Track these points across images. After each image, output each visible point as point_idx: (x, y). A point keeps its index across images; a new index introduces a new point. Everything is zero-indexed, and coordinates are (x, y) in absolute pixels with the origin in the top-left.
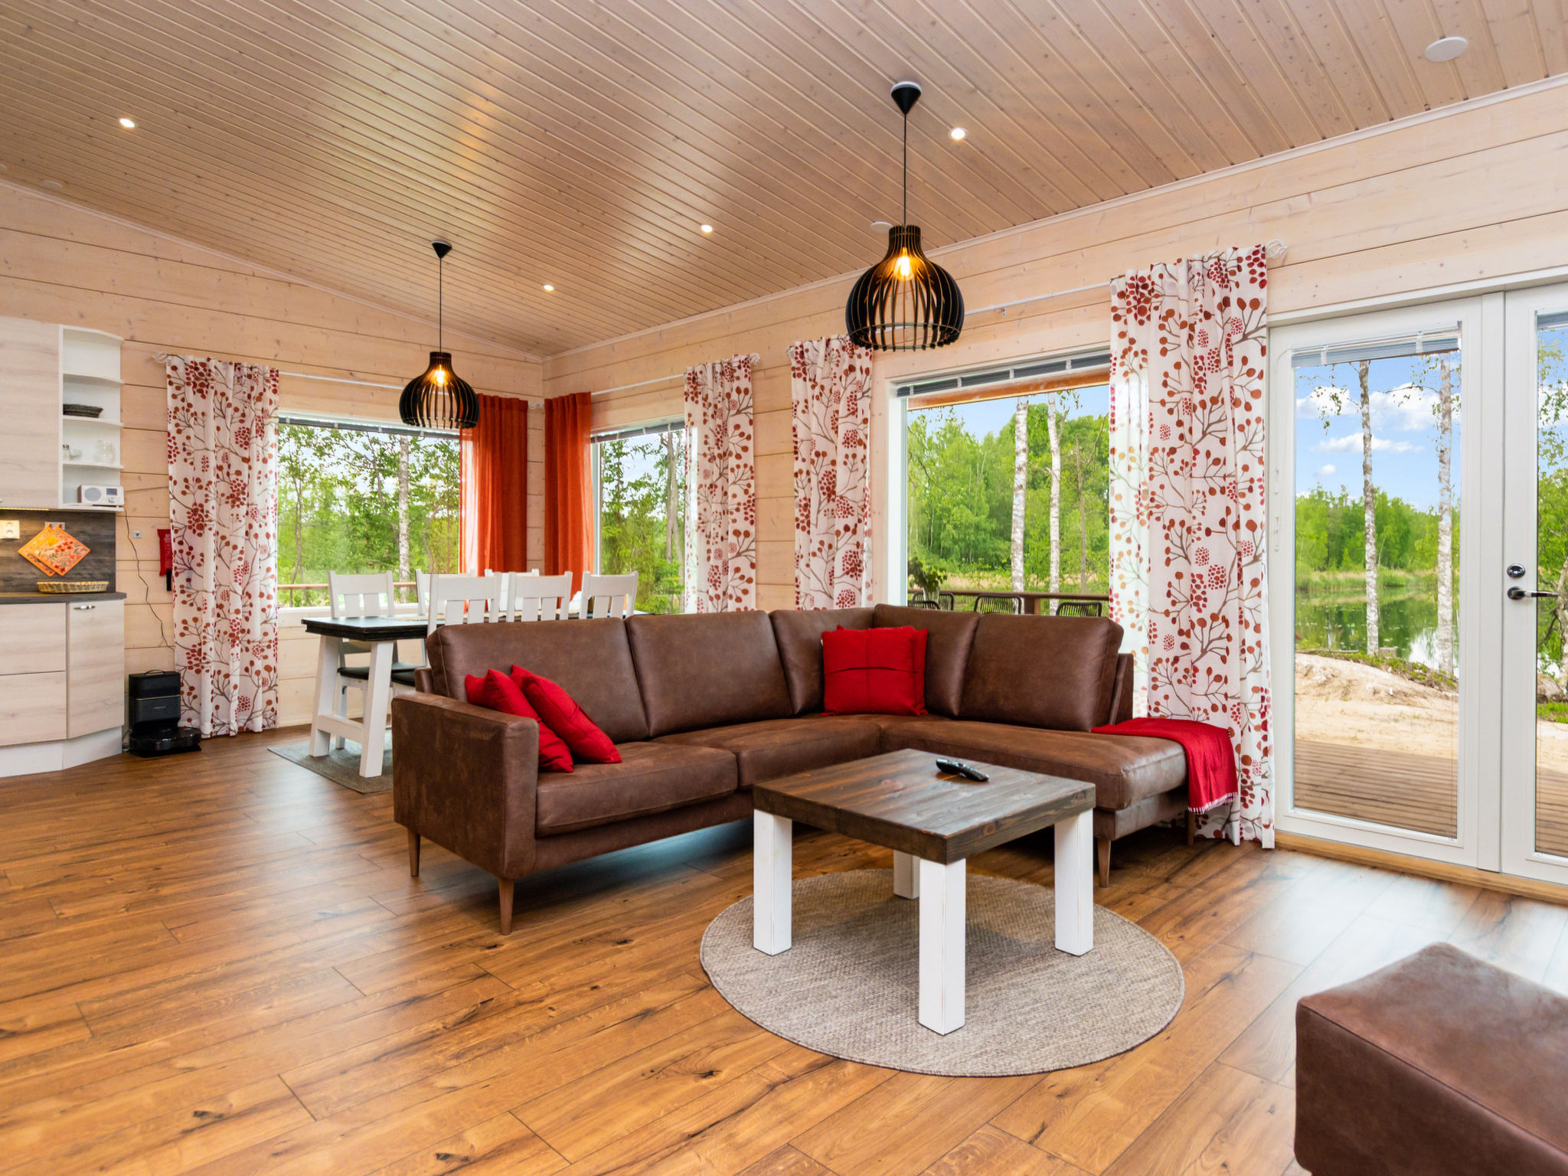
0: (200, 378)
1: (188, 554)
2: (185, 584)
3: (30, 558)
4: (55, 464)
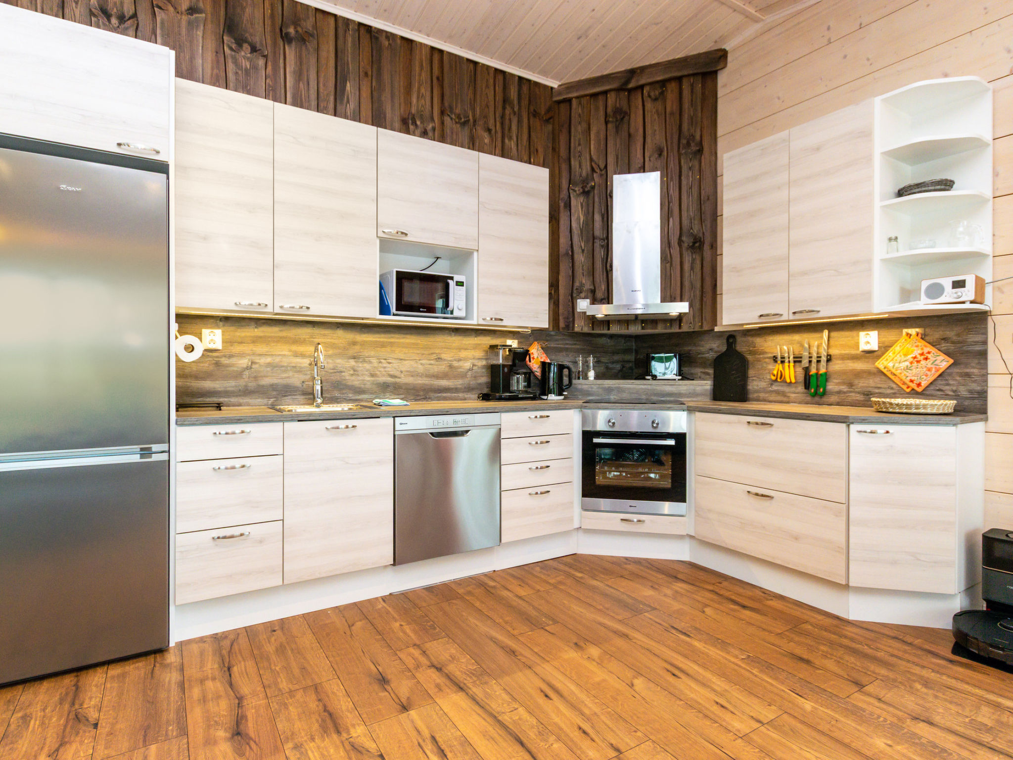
3: (885, 371)
4: (869, 261)
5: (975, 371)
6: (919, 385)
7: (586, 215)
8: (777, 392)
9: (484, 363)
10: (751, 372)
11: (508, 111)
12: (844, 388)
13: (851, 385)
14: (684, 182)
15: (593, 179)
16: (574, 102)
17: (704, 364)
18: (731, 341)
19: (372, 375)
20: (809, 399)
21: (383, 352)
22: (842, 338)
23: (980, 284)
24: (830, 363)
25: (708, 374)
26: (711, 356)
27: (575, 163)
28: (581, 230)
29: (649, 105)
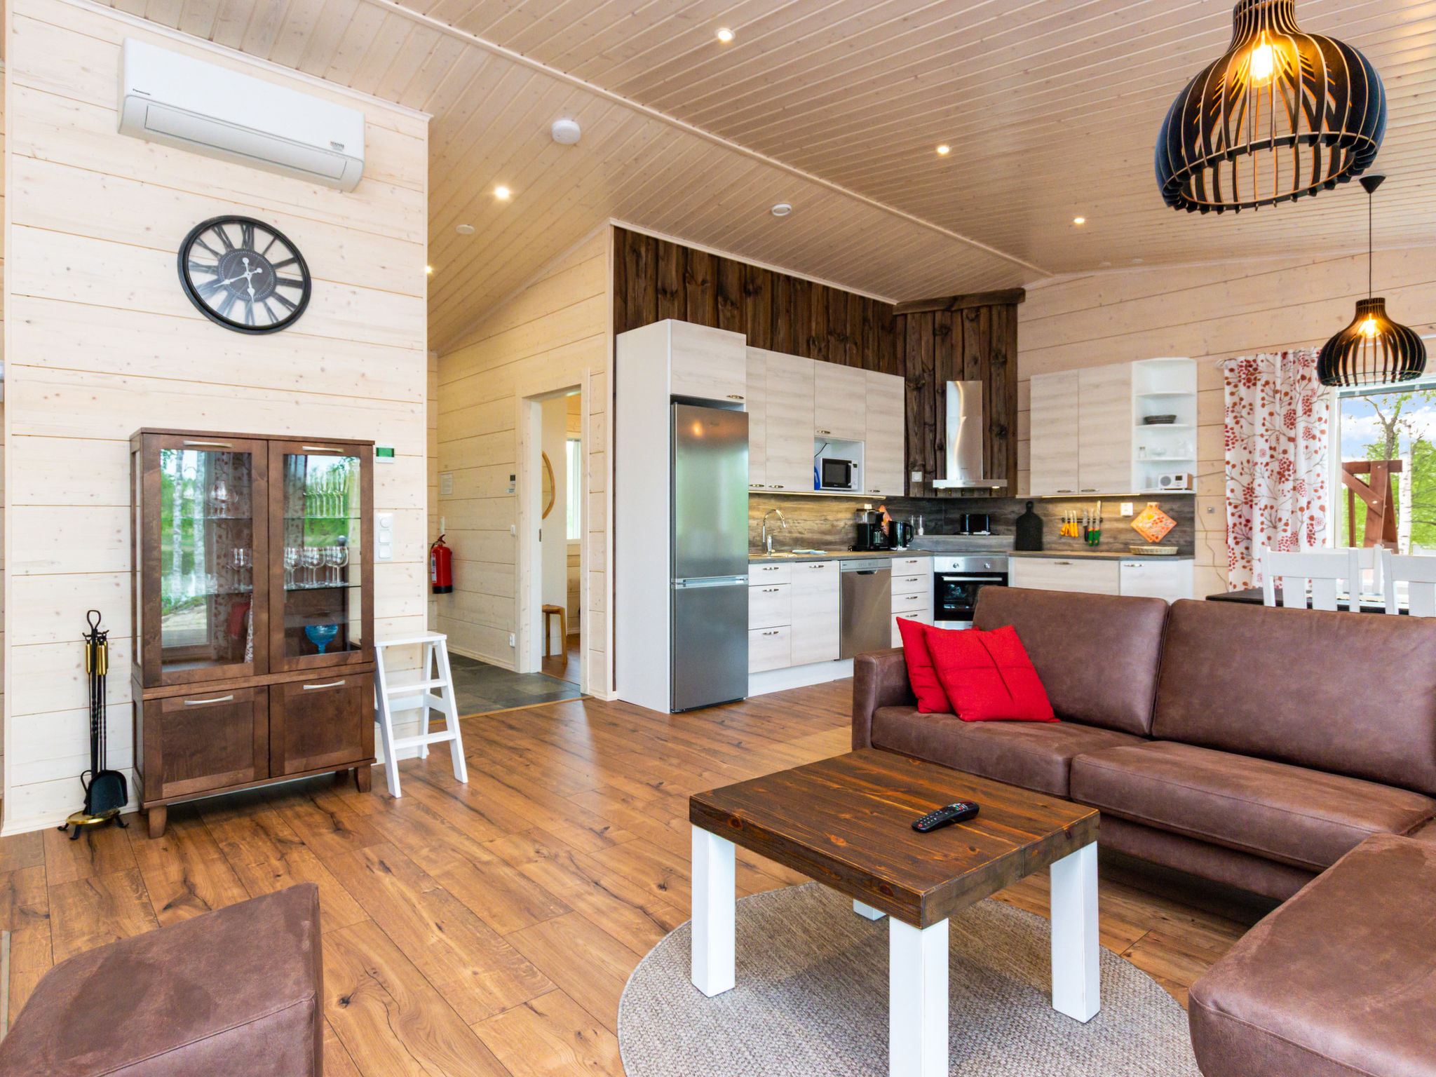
0: (1250, 373)
1: (1246, 526)
2: (1244, 551)
3: (1137, 529)
4: (1129, 462)
5: (1188, 529)
6: (1157, 538)
7: (919, 406)
8: (1064, 544)
9: (851, 522)
10: (1045, 530)
11: (867, 328)
12: (1111, 540)
13: (1115, 538)
14: (994, 385)
15: (924, 379)
16: (909, 317)
17: (1007, 522)
18: (1030, 505)
19: (790, 532)
20: (1088, 548)
21: (796, 515)
22: (1110, 506)
23: (1190, 478)
24: (1103, 524)
25: (1010, 530)
26: (1013, 516)
27: (909, 365)
28: (915, 418)
29: (967, 324)
